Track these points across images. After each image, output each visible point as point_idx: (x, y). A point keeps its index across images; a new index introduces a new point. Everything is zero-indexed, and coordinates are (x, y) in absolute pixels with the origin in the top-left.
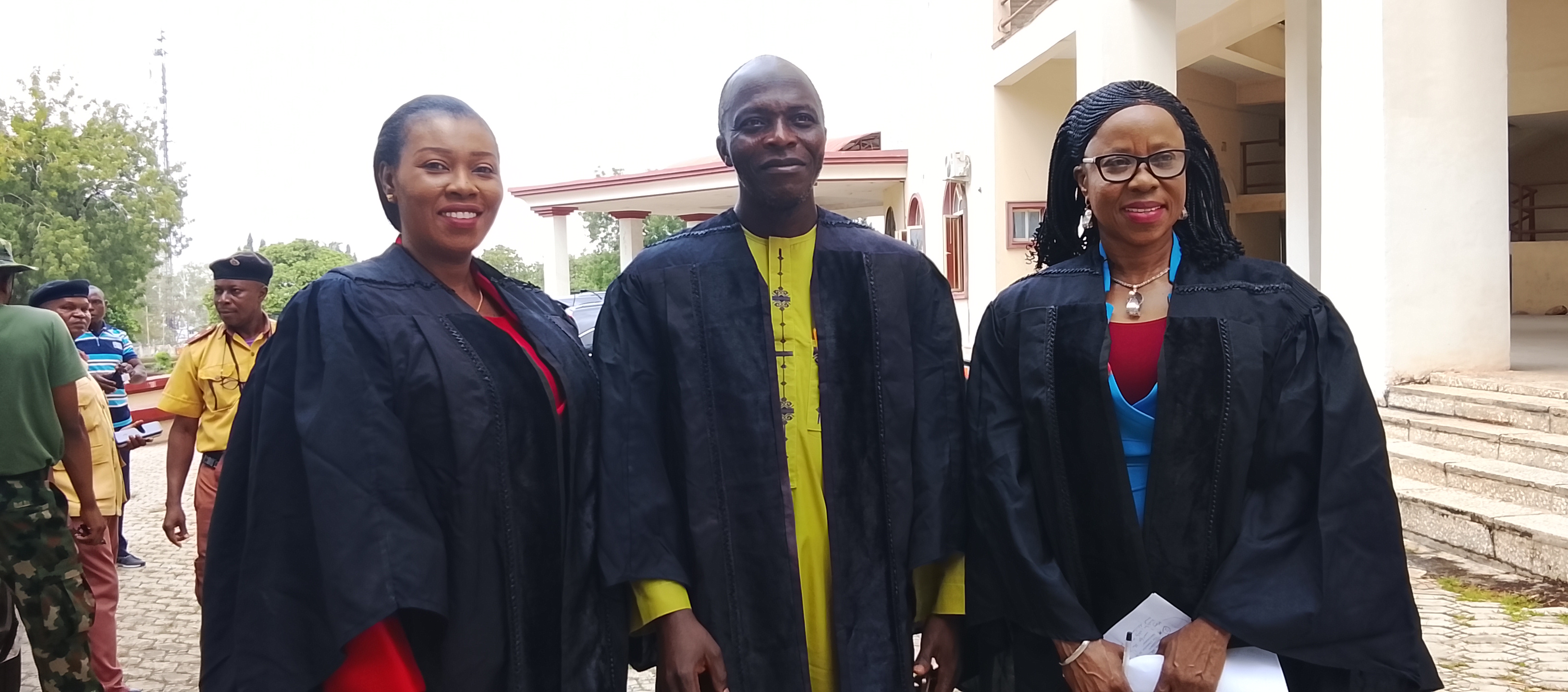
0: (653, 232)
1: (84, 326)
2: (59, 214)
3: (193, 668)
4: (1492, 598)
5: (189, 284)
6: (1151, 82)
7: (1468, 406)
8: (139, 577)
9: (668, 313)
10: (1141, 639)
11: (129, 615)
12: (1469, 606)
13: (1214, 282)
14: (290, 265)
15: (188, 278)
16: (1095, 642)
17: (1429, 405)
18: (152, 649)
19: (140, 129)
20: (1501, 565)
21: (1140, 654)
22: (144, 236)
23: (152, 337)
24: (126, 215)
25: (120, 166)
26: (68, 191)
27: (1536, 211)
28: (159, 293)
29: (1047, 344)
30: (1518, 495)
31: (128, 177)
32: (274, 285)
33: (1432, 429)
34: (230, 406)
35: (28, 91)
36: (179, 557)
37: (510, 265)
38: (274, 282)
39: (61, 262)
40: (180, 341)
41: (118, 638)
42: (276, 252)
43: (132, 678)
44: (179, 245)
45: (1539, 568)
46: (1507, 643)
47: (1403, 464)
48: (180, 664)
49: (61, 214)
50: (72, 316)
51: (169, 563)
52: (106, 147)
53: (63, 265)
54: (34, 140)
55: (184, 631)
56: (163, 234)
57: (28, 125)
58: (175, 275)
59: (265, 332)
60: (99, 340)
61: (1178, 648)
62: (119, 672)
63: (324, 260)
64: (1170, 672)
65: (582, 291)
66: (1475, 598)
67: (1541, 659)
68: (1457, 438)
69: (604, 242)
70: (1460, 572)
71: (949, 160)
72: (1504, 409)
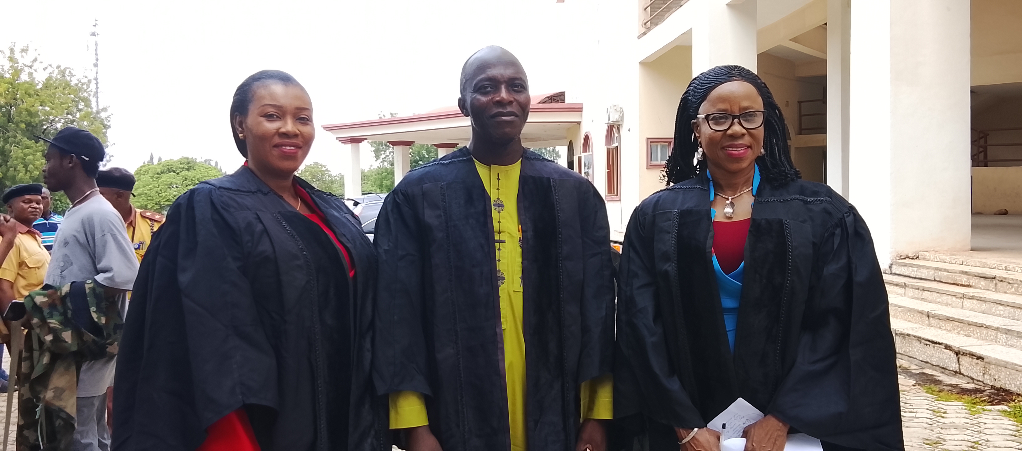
0: (416, 154)
1: (38, 213)
2: (26, 139)
4: (958, 399)
6: (742, 66)
7: (943, 274)
9: (425, 215)
12: (943, 404)
13: (781, 196)
16: (702, 429)
17: (918, 273)
19: (81, 83)
20: (964, 378)
21: (731, 437)
25: (67, 108)
26: (32, 124)
27: (988, 147)
29: (672, 235)
30: (975, 332)
31: (71, 115)
33: (920, 289)
35: (7, 58)
37: (321, 176)
39: (27, 171)
42: (168, 165)
45: (988, 380)
46: (967, 429)
47: (901, 312)
49: (27, 139)
50: (30, 207)
52: (57, 96)
53: (28, 173)
54: (10, 90)
57: (7, 80)
60: (49, 223)
61: (756, 434)
64: (750, 449)
65: (369, 193)
66: (947, 399)
67: (989, 439)
68: (936, 295)
69: (384, 161)
70: (938, 382)
71: (609, 110)
72: (966, 276)
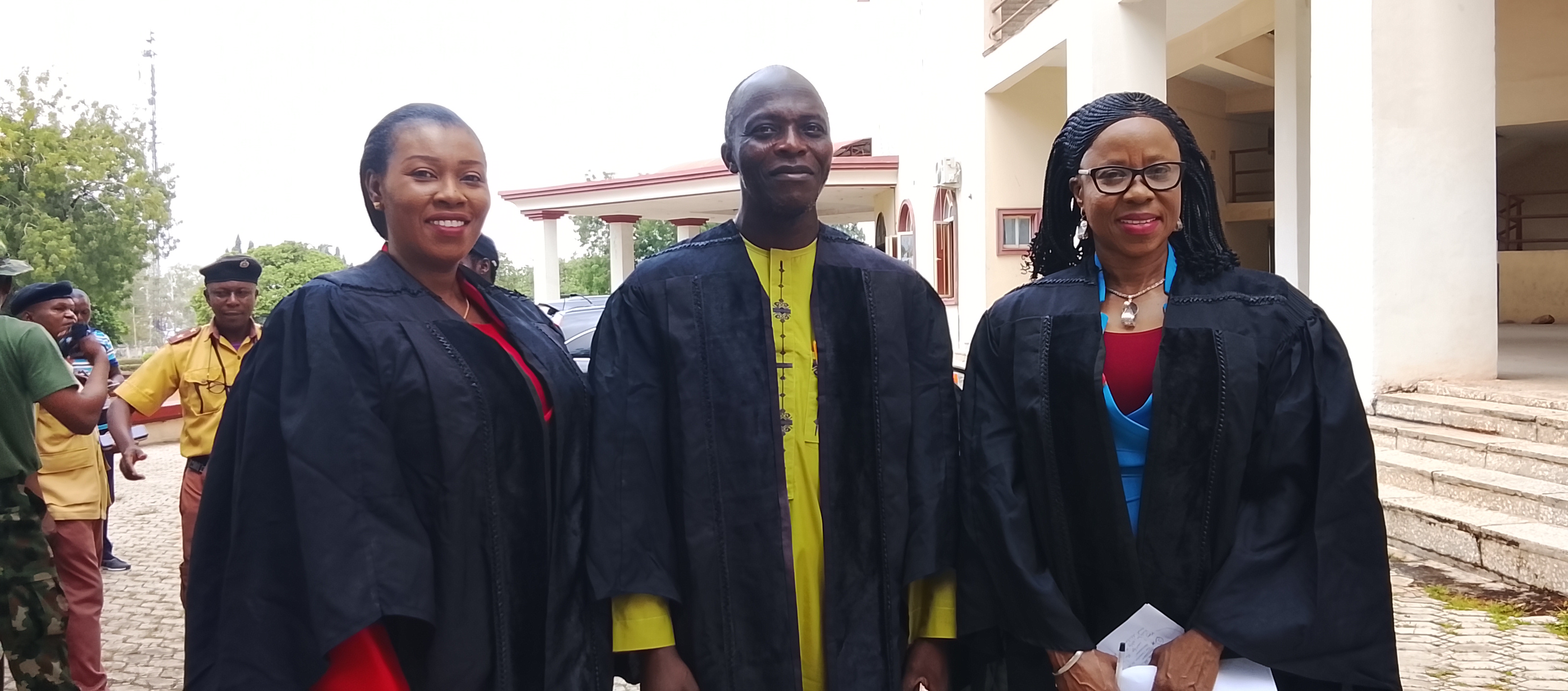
0: (644, 236)
2: (46, 215)
3: (178, 673)
4: (1479, 607)
5: (177, 285)
6: (1147, 94)
7: (1456, 415)
8: (125, 580)
9: (670, 325)
10: (1134, 650)
11: (114, 618)
12: (1455, 614)
13: (1209, 293)
14: (279, 267)
15: (175, 279)
16: (1088, 653)
17: (1416, 413)
18: (136, 653)
19: (128, 130)
20: (1488, 574)
22: (132, 237)
23: (139, 338)
24: (114, 216)
25: (108, 167)
26: (56, 192)
27: (1523, 220)
28: (147, 294)
29: (1041, 354)
30: (1504, 504)
31: (115, 178)
32: (262, 287)
33: (1420, 438)
34: (217, 410)
35: (17, 92)
36: (165, 560)
38: (262, 284)
39: (47, 263)
41: (102, 642)
42: (264, 254)
43: (116, 682)
44: (167, 246)
45: (1525, 577)
46: (1493, 652)
47: (1390, 473)
48: (164, 669)
49: (49, 215)
51: (155, 566)
52: (94, 148)
53: (50, 266)
54: (22, 140)
55: (169, 635)
56: (151, 236)
57: (16, 126)
58: (162, 276)
59: (252, 337)
61: (1171, 659)
62: (103, 676)
63: (313, 262)
64: (1162, 683)
65: (572, 296)
66: (1462, 606)
67: (1528, 668)
68: (1444, 446)
69: (594, 246)
70: (1447, 581)
71: (940, 166)
72: (1491, 418)
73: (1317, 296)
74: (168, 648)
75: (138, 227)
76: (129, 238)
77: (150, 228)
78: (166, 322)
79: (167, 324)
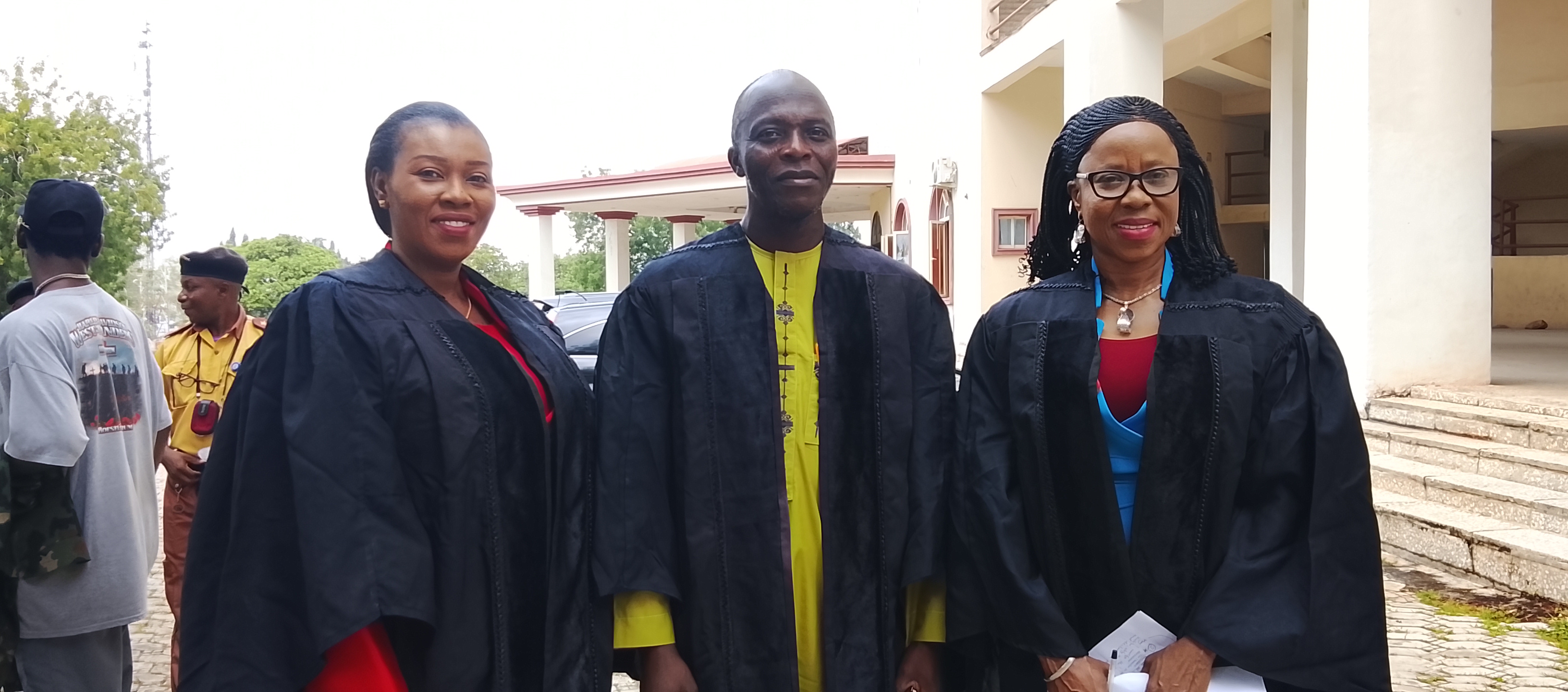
0: (639, 233)
4: (1470, 612)
6: (1145, 97)
7: (1449, 420)
9: (675, 325)
10: (1126, 657)
12: (1447, 620)
13: (1206, 300)
14: (273, 261)
15: (169, 272)
16: (1080, 659)
17: (1409, 418)
19: (124, 121)
20: (1480, 580)
21: (1126, 672)
22: (126, 229)
24: (108, 207)
25: (102, 158)
27: (1517, 225)
28: (140, 287)
29: (1037, 360)
30: (1496, 510)
31: (110, 170)
33: (1413, 442)
35: (12, 82)
37: (495, 263)
40: (160, 335)
44: (161, 238)
45: (1517, 583)
46: (1484, 658)
47: (1384, 478)
52: (88, 140)
54: (16, 131)
55: (159, 631)
56: (145, 228)
57: (11, 116)
58: (156, 269)
61: (1163, 667)
63: (307, 256)
64: (1154, 691)
65: (567, 292)
66: (1453, 612)
67: (1518, 674)
68: (1437, 452)
69: (589, 242)
70: (1439, 586)
71: (936, 165)
72: (1484, 424)
73: (1312, 302)
74: (158, 643)
75: (132, 218)
76: (123, 230)
77: (144, 220)
78: (160, 314)
79: (160, 317)
